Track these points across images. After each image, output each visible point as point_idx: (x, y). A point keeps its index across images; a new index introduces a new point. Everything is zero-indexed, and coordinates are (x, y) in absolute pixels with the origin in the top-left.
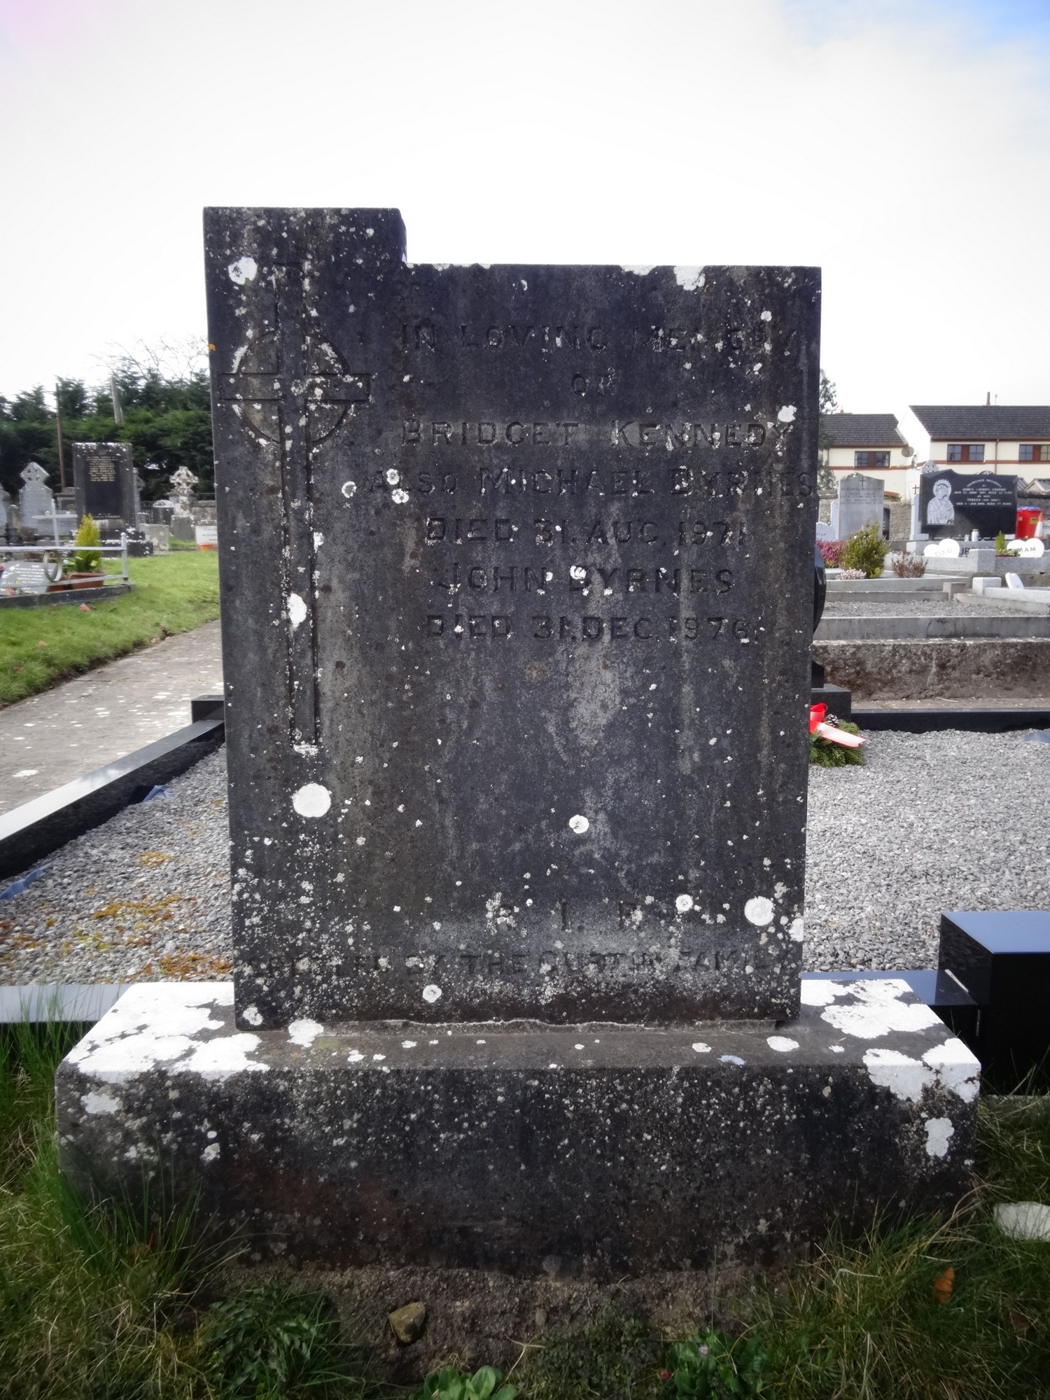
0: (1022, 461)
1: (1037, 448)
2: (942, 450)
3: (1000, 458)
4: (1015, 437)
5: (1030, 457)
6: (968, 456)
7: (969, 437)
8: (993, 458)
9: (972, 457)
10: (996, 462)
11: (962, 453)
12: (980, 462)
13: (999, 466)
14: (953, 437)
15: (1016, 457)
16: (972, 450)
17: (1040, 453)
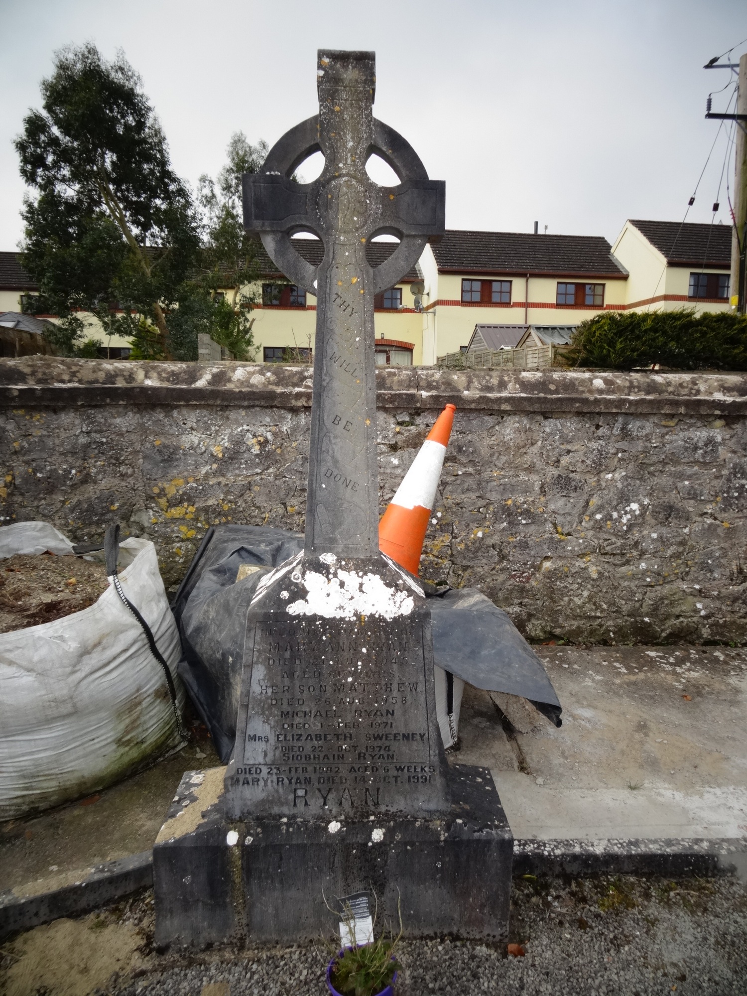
0: (558, 306)
1: (580, 287)
2: (453, 286)
3: (531, 300)
4: (551, 272)
5: (571, 300)
6: (490, 297)
7: (489, 270)
8: (523, 300)
9: (496, 298)
10: (526, 305)
11: (482, 292)
12: (507, 304)
13: (530, 310)
14: (469, 269)
15: (553, 300)
16: (496, 287)
17: (584, 295)
